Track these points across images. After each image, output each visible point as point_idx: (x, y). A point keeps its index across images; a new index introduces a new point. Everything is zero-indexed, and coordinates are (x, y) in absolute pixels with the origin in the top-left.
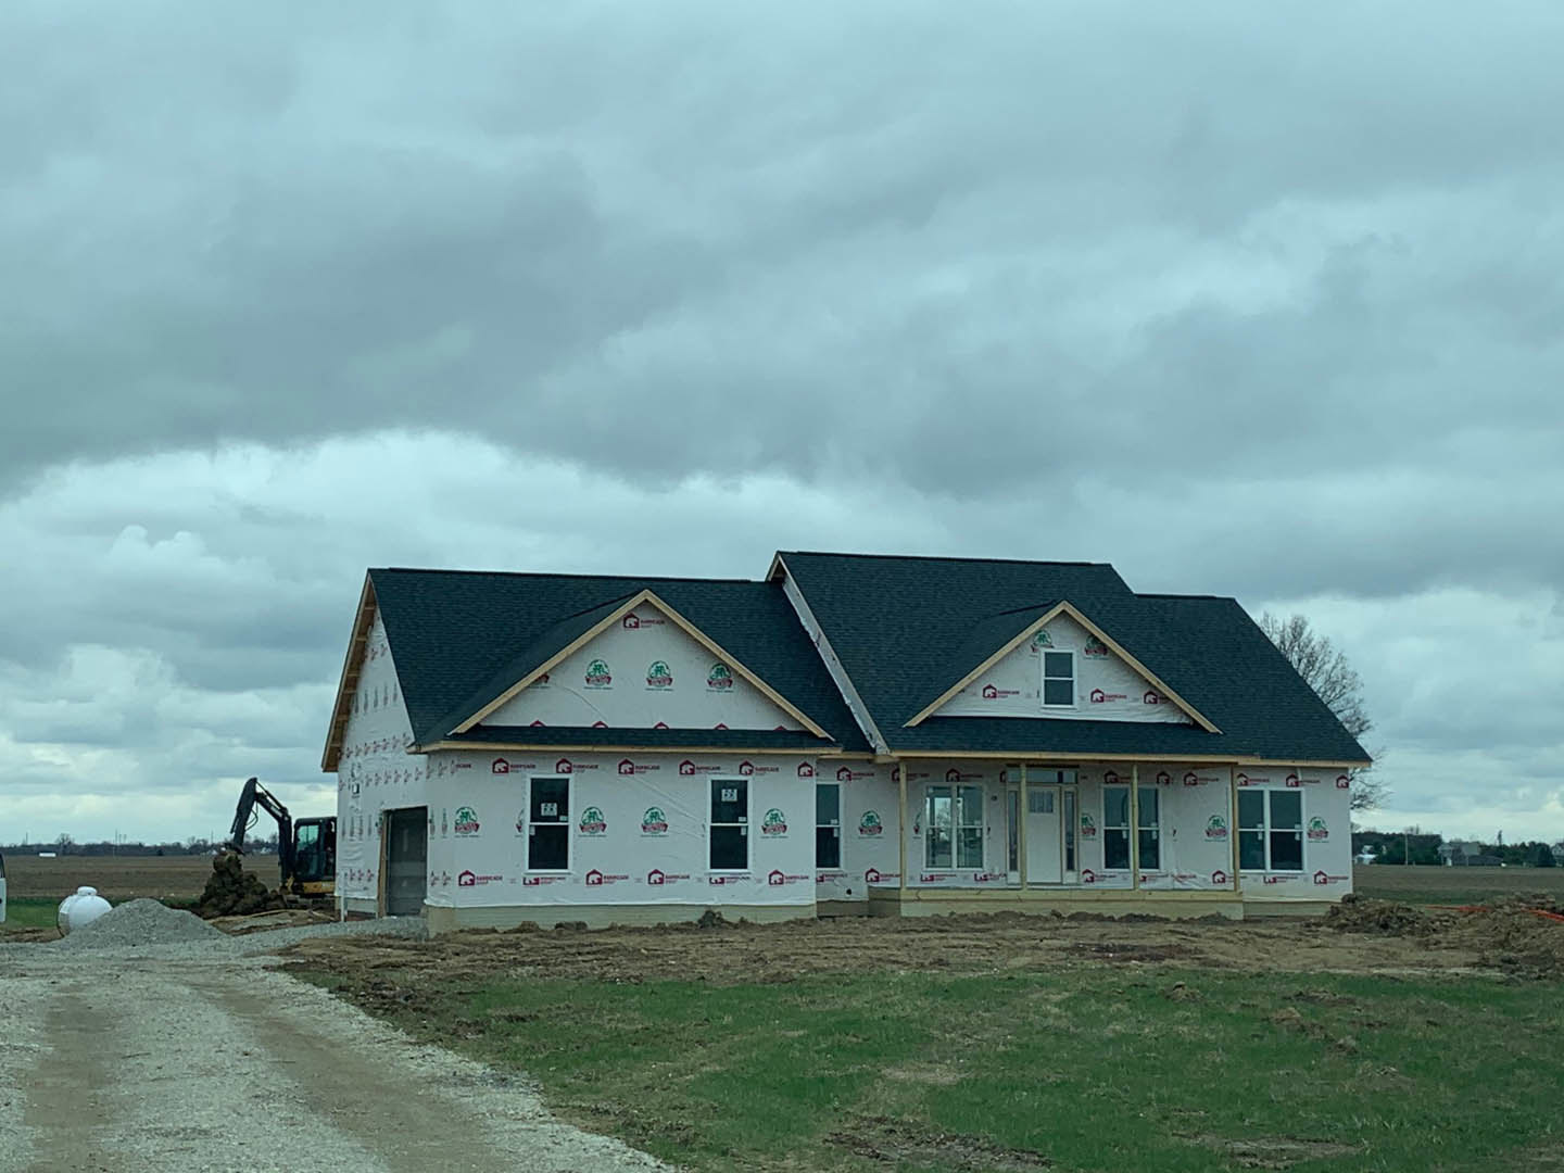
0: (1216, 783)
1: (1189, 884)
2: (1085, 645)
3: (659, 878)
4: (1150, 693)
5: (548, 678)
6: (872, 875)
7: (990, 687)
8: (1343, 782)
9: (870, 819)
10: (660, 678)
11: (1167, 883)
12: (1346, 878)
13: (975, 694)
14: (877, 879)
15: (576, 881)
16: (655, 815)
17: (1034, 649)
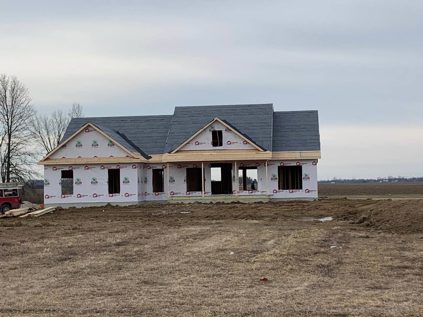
0: (274, 165)
1: (264, 193)
2: (225, 129)
3: (95, 195)
4: (245, 141)
5: (66, 146)
6: (172, 193)
7: (197, 142)
8: (314, 163)
10: (95, 145)
11: (260, 193)
12: (315, 191)
13: (193, 144)
14: (174, 194)
15: (74, 197)
16: (94, 180)
17: (210, 131)
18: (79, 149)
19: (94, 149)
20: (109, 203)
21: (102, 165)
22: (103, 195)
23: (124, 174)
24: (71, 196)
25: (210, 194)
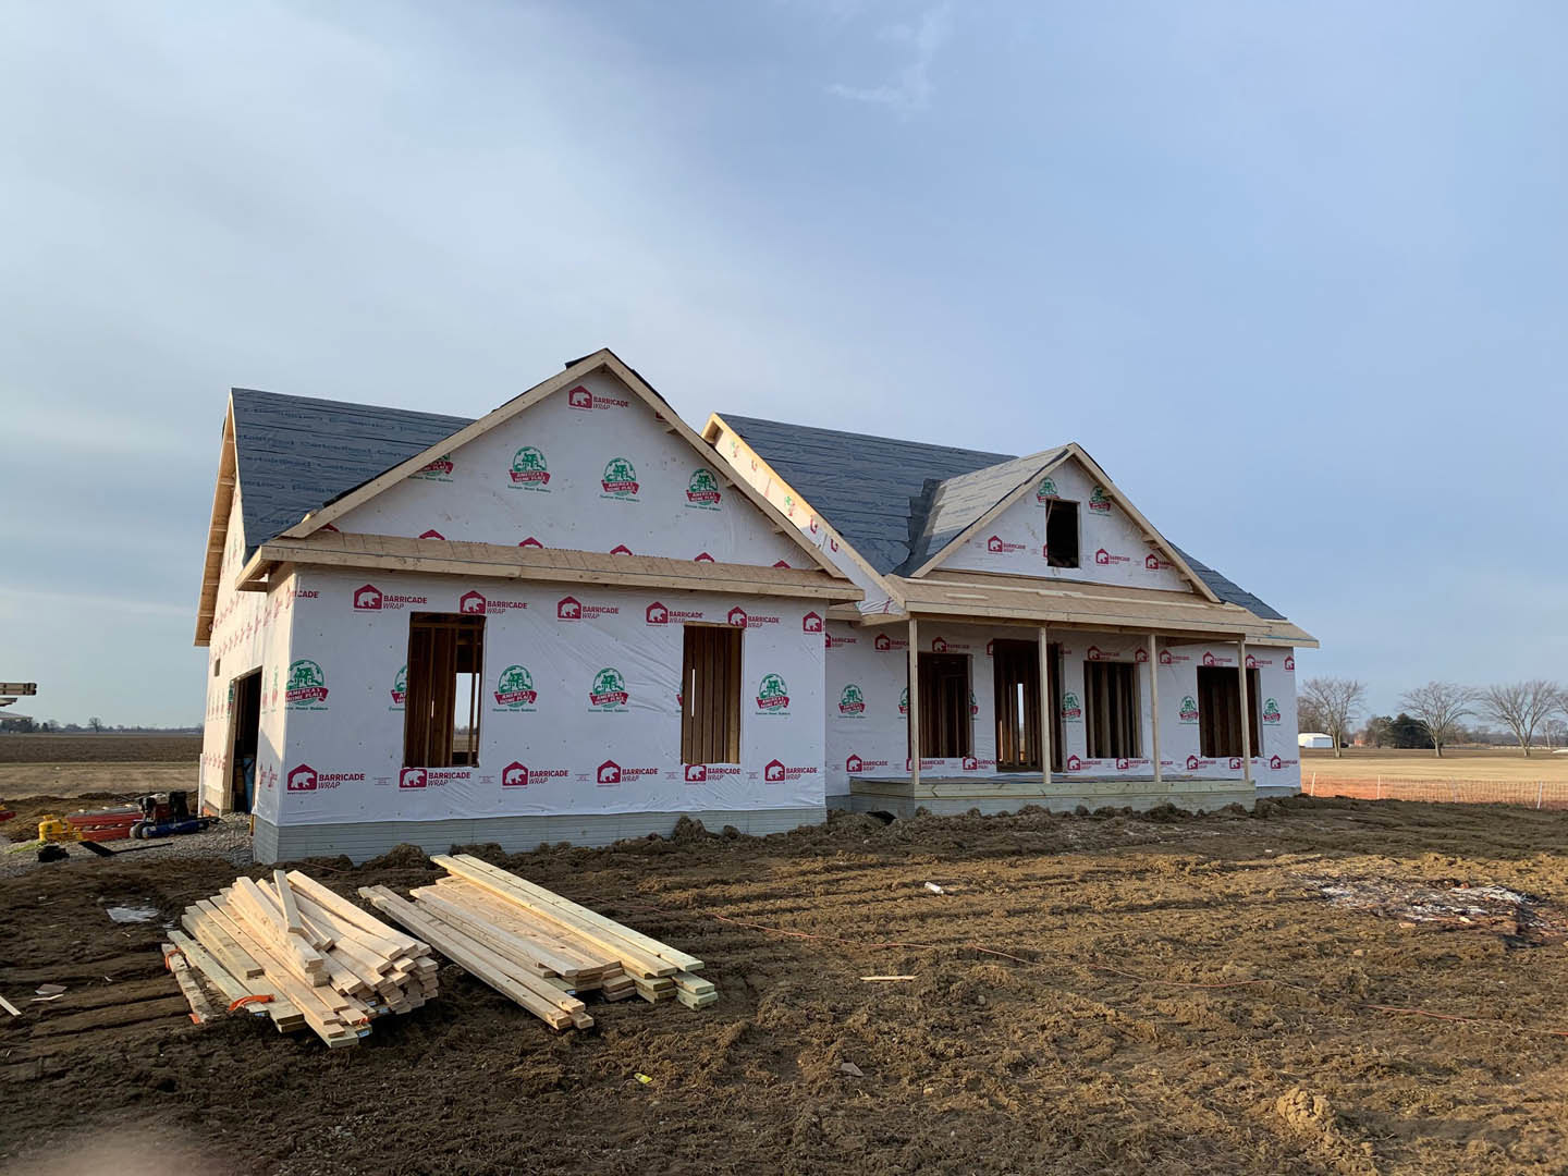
0: (1187, 661)
2: (1090, 496)
3: (610, 773)
4: (1151, 556)
5: (450, 466)
6: (854, 763)
7: (995, 538)
8: (1288, 662)
9: (852, 694)
10: (621, 483)
12: (1296, 763)
13: (979, 546)
14: (859, 768)
15: (487, 780)
16: (609, 680)
17: (1039, 498)
18: (526, 497)
19: (615, 504)
20: (684, 820)
21: (656, 599)
22: (655, 771)
23: (760, 657)
24: (468, 775)
25: (991, 771)
